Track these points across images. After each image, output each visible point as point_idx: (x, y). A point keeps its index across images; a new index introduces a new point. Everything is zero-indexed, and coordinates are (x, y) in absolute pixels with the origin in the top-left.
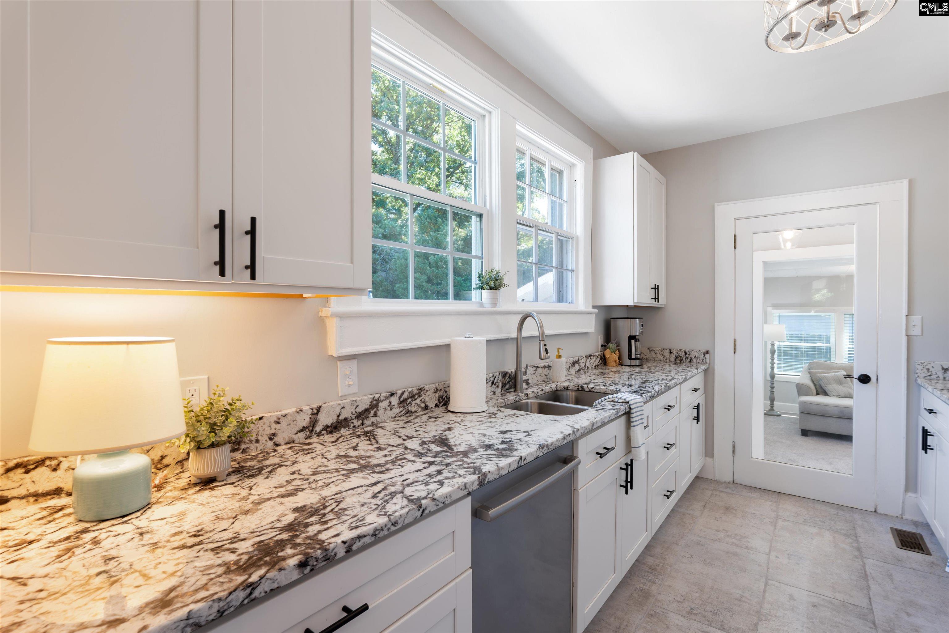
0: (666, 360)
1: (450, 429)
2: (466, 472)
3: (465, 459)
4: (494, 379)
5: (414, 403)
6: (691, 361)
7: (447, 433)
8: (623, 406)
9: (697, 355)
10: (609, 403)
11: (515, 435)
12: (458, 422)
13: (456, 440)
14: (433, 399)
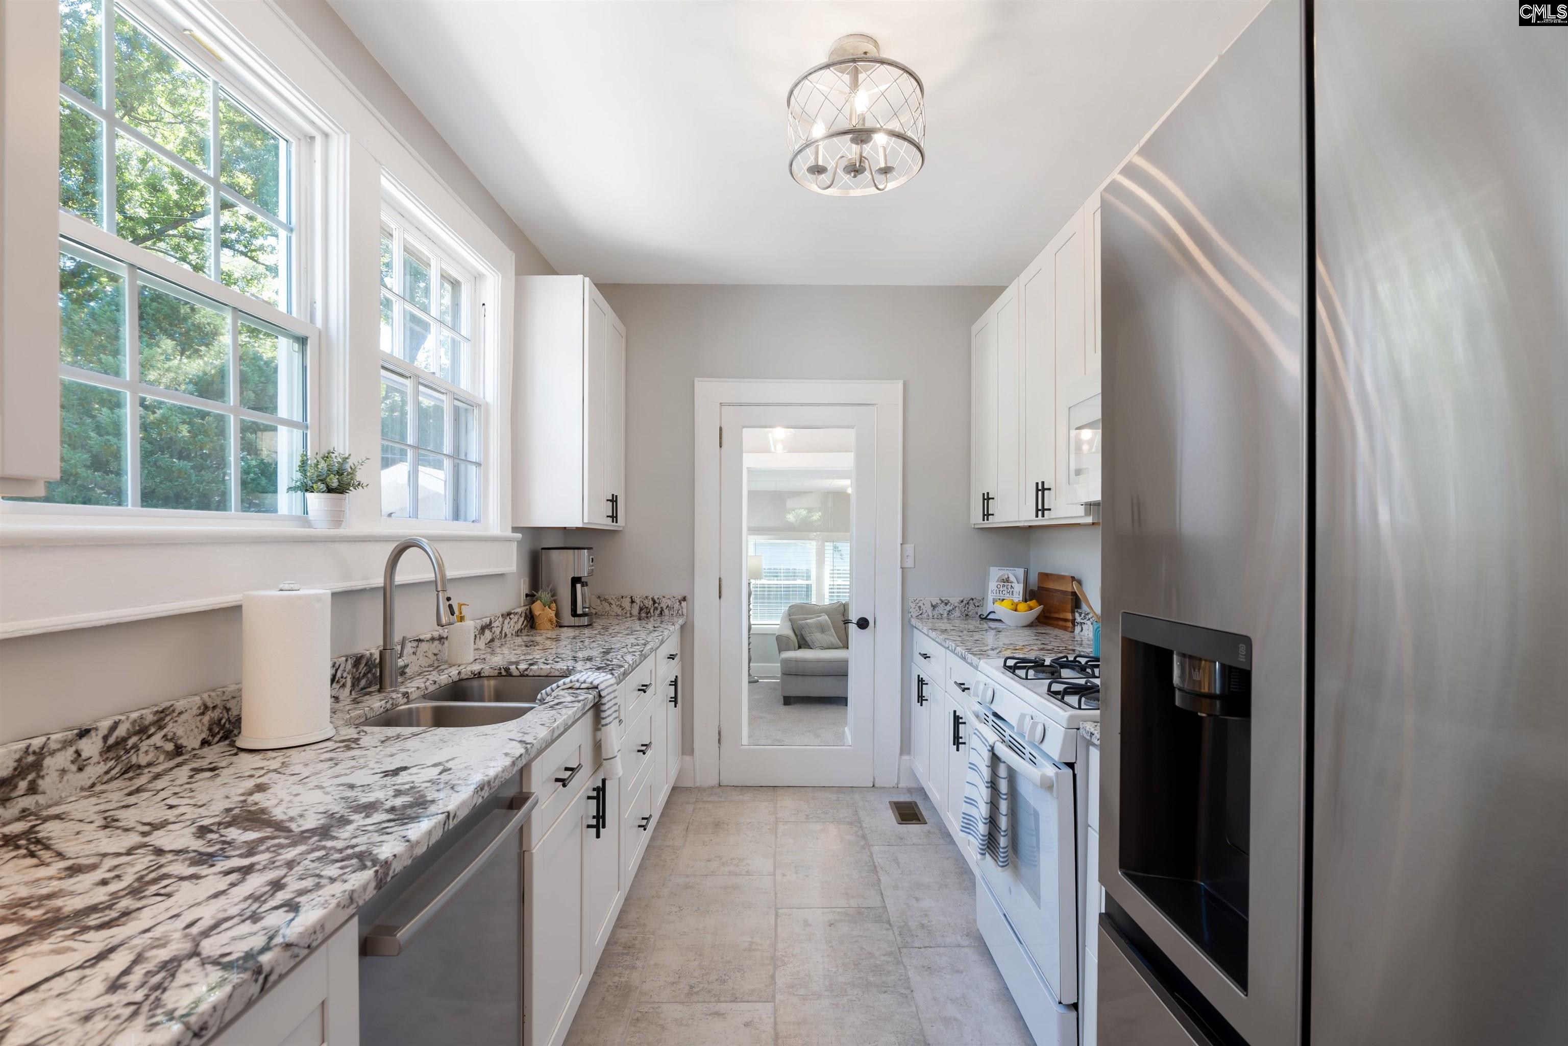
0: (626, 613)
1: (260, 788)
2: (342, 868)
3: (329, 844)
4: (337, 670)
5: (144, 746)
6: (661, 613)
7: (257, 797)
8: (590, 694)
9: (670, 603)
10: (566, 691)
11: (417, 774)
12: (275, 770)
13: (288, 808)
14: (196, 730)
